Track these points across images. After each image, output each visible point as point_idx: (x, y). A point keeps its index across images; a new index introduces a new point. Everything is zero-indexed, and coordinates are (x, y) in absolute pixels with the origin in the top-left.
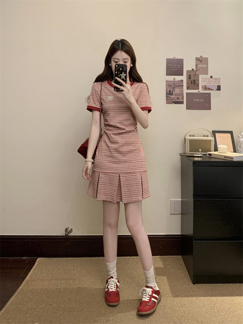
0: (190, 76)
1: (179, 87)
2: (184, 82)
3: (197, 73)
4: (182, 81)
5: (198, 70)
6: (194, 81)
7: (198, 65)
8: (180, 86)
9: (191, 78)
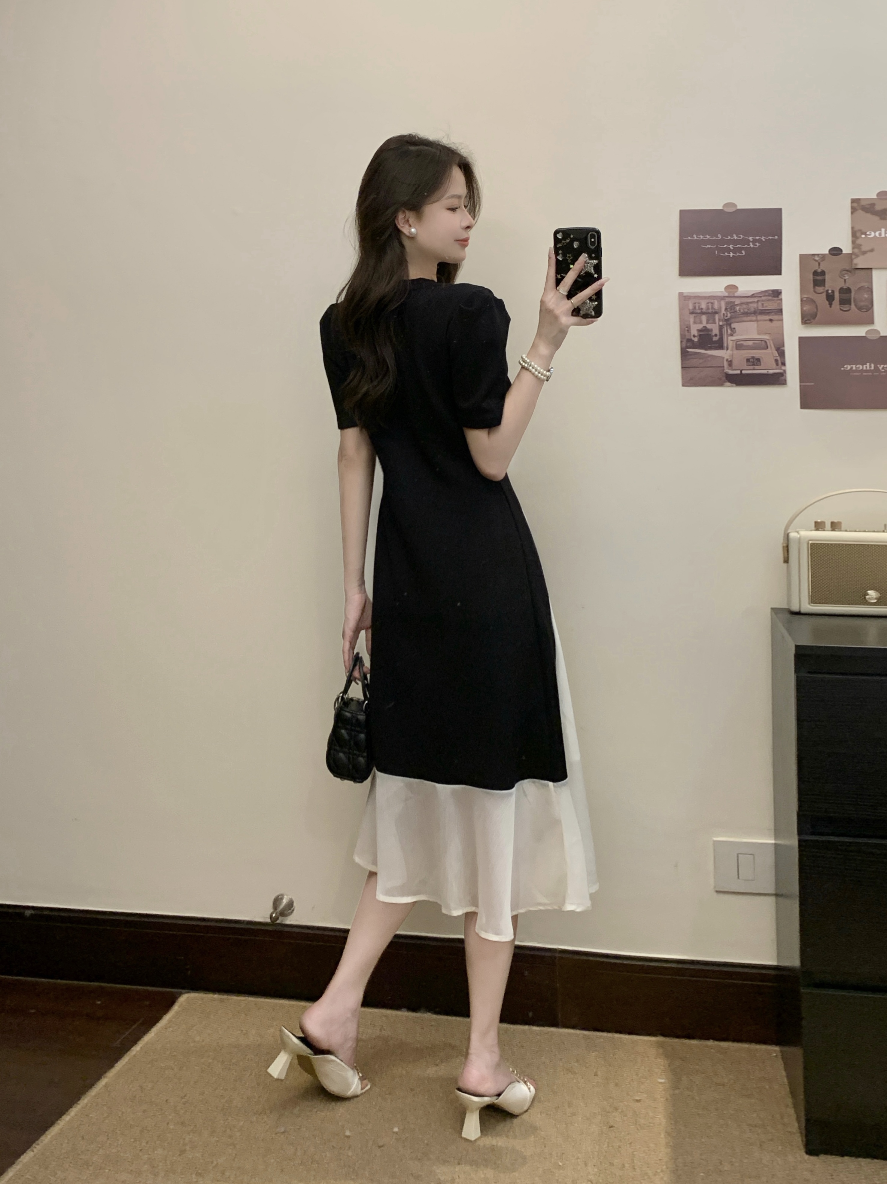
0: (823, 273)
1: (760, 317)
2: (784, 296)
3: (860, 262)
4: (777, 293)
5: (864, 253)
6: (846, 291)
7: (865, 234)
8: (763, 312)
9: (824, 280)
